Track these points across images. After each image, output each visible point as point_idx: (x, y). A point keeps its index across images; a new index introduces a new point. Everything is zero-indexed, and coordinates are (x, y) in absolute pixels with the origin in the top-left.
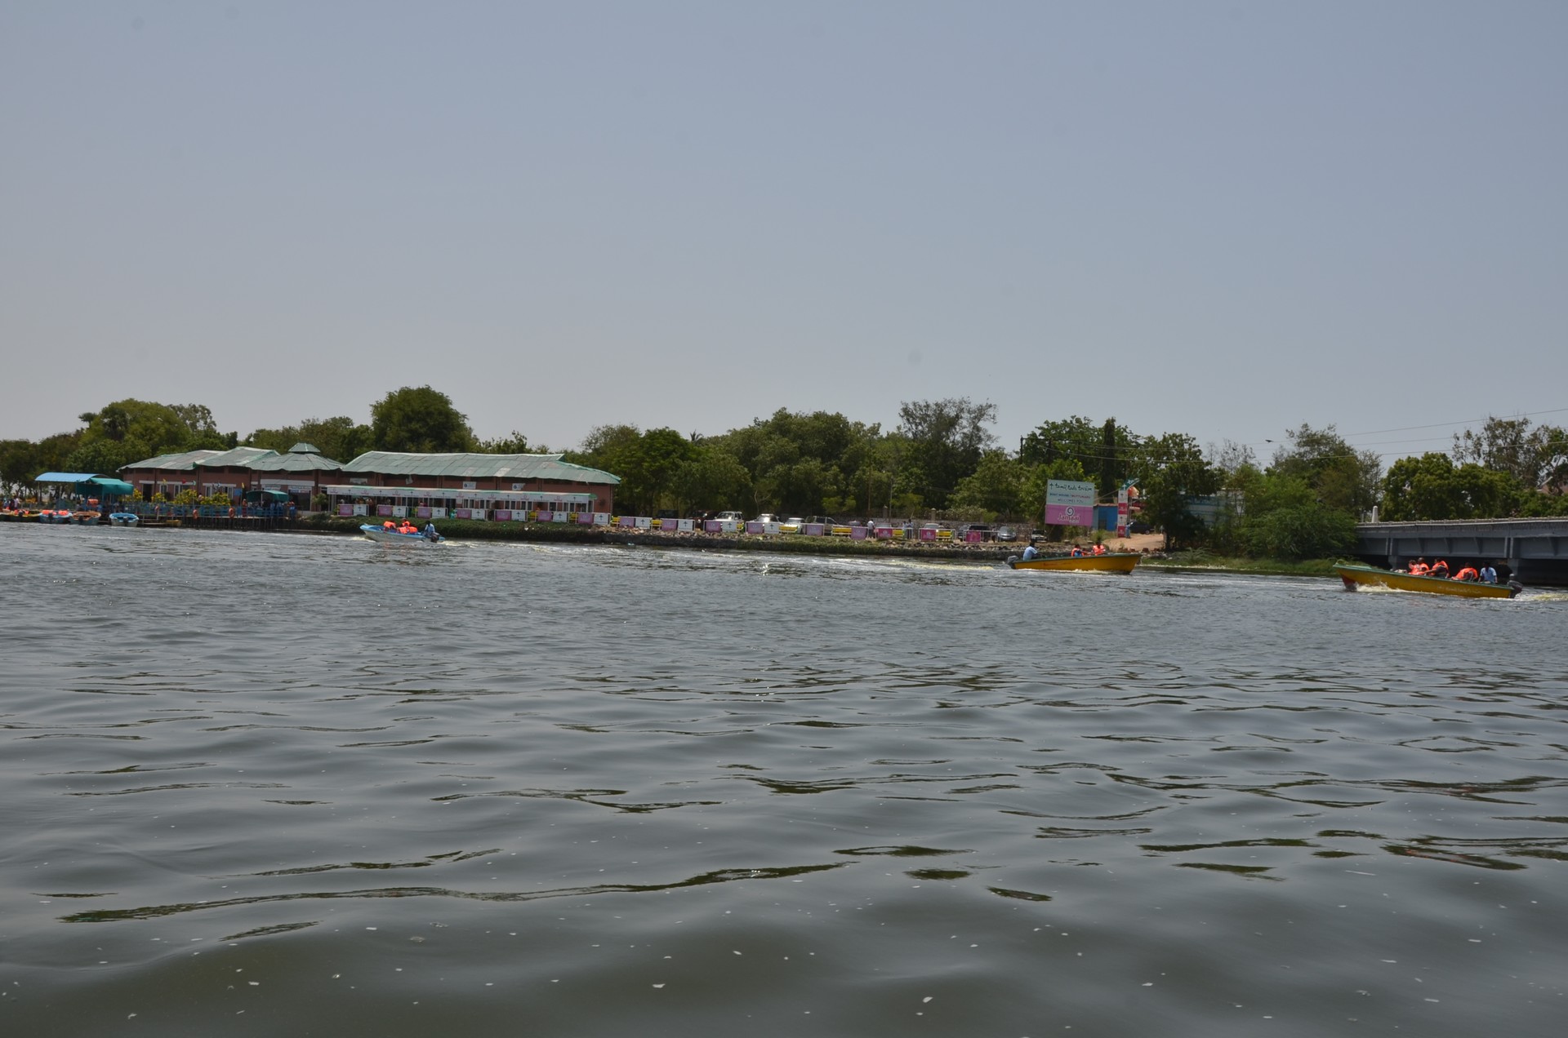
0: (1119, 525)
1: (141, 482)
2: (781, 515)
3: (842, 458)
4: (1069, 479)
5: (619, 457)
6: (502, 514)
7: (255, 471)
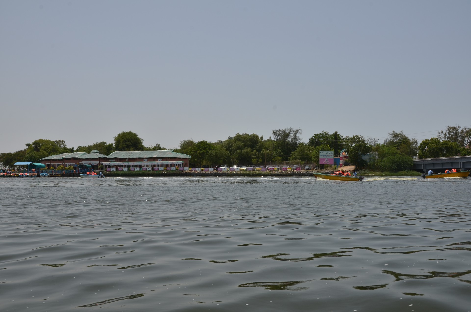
0: (340, 163)
1: (46, 164)
2: (239, 165)
3: (257, 147)
4: (326, 150)
5: (190, 150)
6: (156, 168)
7: (81, 159)
